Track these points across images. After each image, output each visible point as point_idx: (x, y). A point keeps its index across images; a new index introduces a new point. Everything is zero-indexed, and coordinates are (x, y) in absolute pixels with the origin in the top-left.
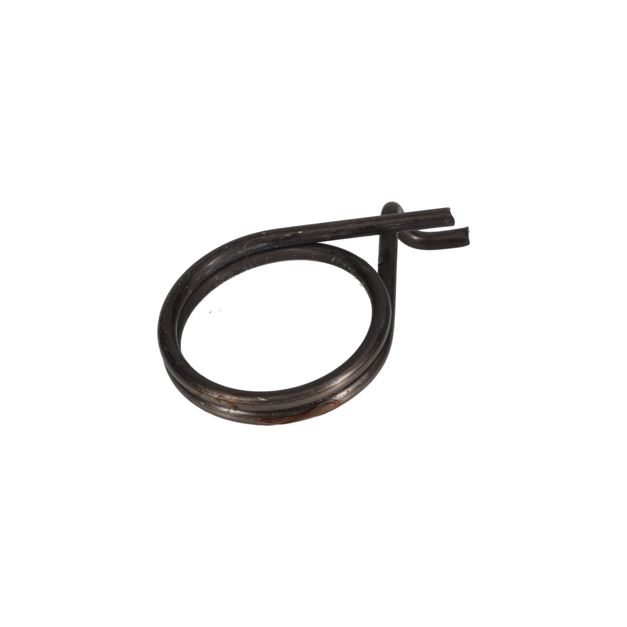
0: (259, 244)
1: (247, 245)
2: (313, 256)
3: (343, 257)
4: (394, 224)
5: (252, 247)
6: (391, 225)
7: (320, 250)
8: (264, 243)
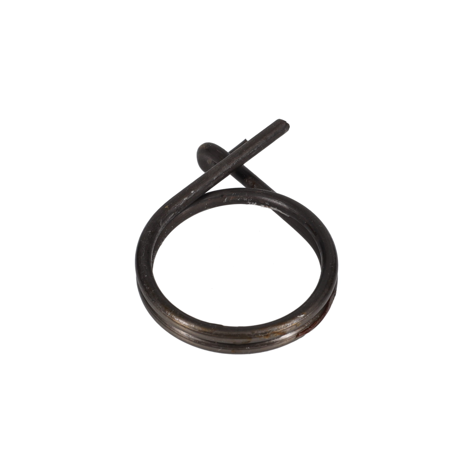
0: (169, 217)
1: (162, 222)
2: (206, 207)
3: (233, 194)
4: (253, 151)
5: (165, 221)
6: (251, 152)
7: (210, 198)
8: (172, 214)
